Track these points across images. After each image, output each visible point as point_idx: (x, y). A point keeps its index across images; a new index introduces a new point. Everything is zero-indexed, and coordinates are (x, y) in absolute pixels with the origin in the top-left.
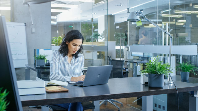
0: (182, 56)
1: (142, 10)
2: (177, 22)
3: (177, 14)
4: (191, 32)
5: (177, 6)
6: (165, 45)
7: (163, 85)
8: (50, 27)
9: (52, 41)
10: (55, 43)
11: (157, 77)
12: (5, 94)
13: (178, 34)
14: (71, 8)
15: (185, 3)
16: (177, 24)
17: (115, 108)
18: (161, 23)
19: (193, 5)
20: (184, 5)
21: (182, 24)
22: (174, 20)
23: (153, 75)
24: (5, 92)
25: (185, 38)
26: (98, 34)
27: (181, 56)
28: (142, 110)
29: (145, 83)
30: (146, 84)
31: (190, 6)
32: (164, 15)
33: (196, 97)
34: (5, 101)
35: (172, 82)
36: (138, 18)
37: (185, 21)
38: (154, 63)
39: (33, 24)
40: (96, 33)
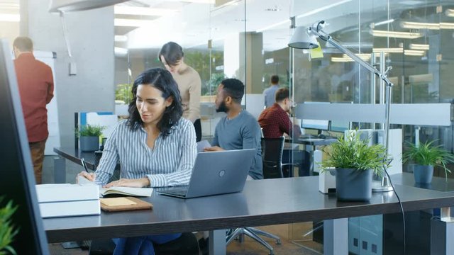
0: (419, 128)
1: (323, 22)
2: (408, 49)
3: (408, 30)
4: (441, 72)
5: (408, 11)
6: (378, 102)
7: (370, 195)
8: (112, 60)
9: (117, 93)
10: (122, 99)
11: (355, 175)
12: (8, 210)
13: (410, 77)
14: (159, 17)
15: (426, 6)
16: (407, 53)
17: (261, 247)
18: (369, 51)
19: (445, 8)
20: (424, 8)
21: (420, 53)
22: (402, 45)
23: (347, 171)
24: (9, 206)
25: (427, 87)
26: (223, 77)
27: (417, 128)
28: (322, 252)
29: (329, 190)
30: (331, 193)
31: (437, 12)
32: (377, 33)
33: (445, 222)
34: (10, 225)
35: (391, 188)
36: (313, 40)
37: (426, 47)
38: (349, 145)
39: (70, 55)
40: (219, 75)
